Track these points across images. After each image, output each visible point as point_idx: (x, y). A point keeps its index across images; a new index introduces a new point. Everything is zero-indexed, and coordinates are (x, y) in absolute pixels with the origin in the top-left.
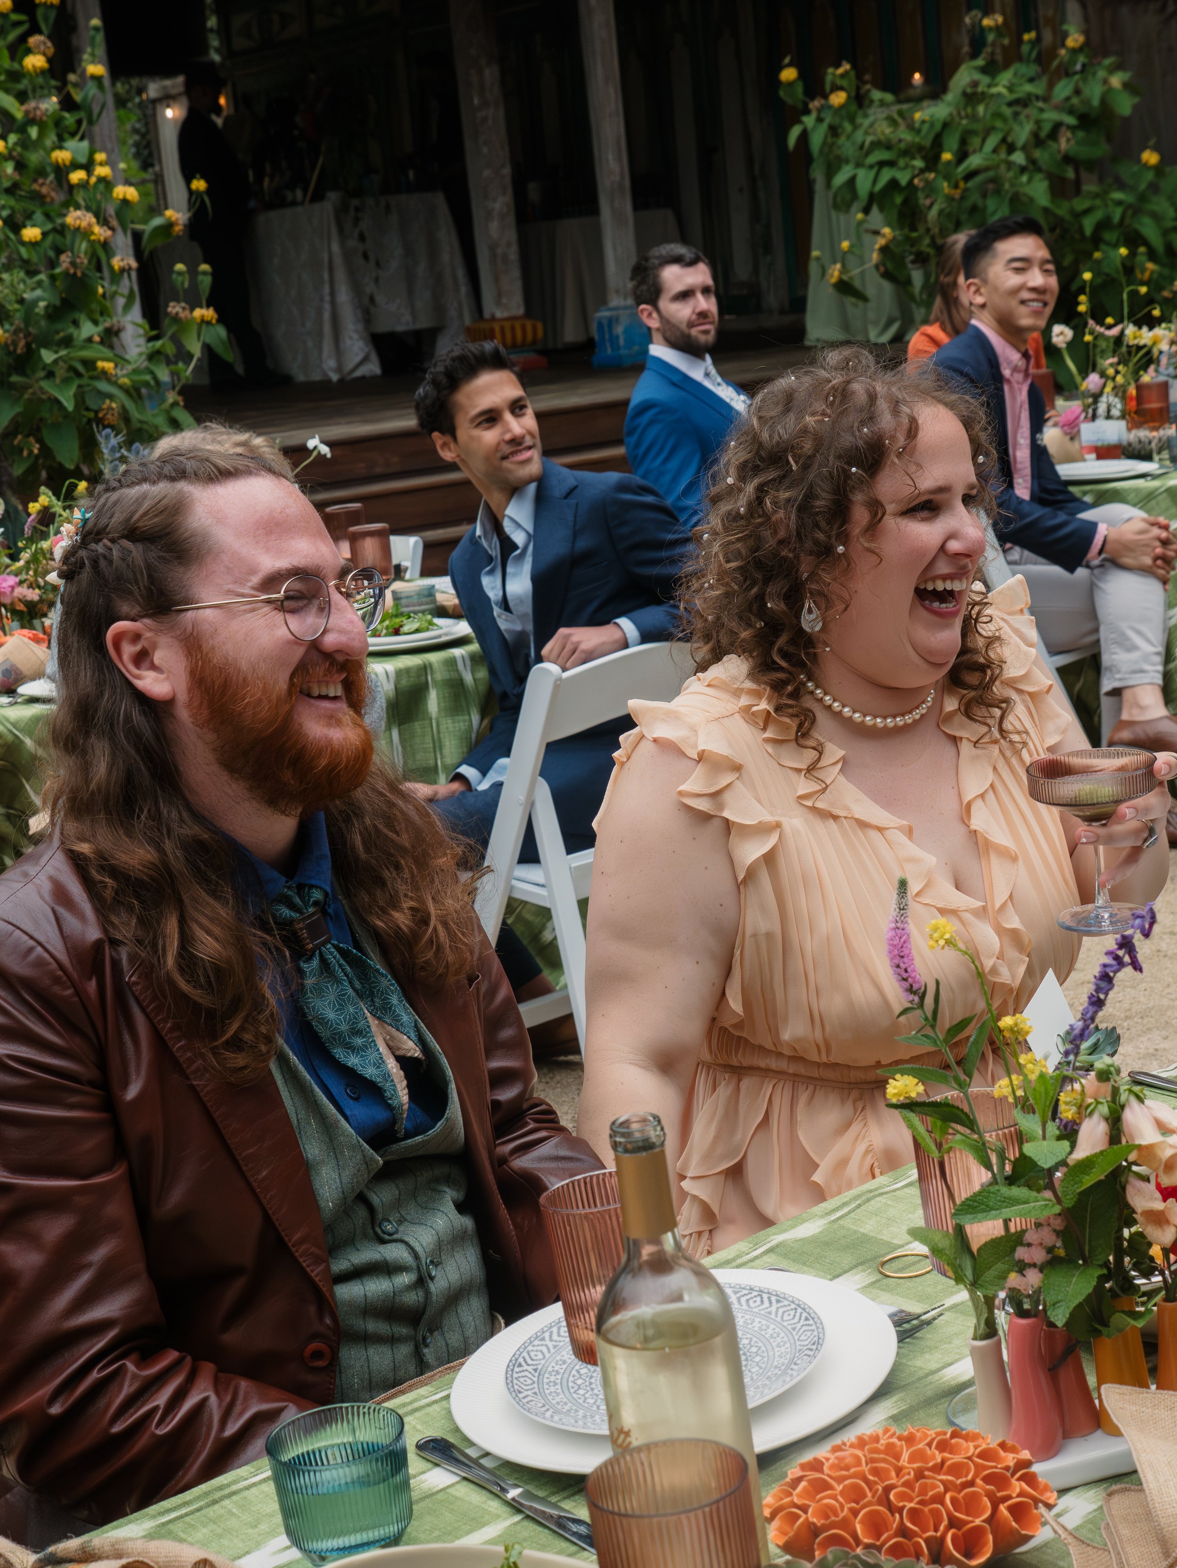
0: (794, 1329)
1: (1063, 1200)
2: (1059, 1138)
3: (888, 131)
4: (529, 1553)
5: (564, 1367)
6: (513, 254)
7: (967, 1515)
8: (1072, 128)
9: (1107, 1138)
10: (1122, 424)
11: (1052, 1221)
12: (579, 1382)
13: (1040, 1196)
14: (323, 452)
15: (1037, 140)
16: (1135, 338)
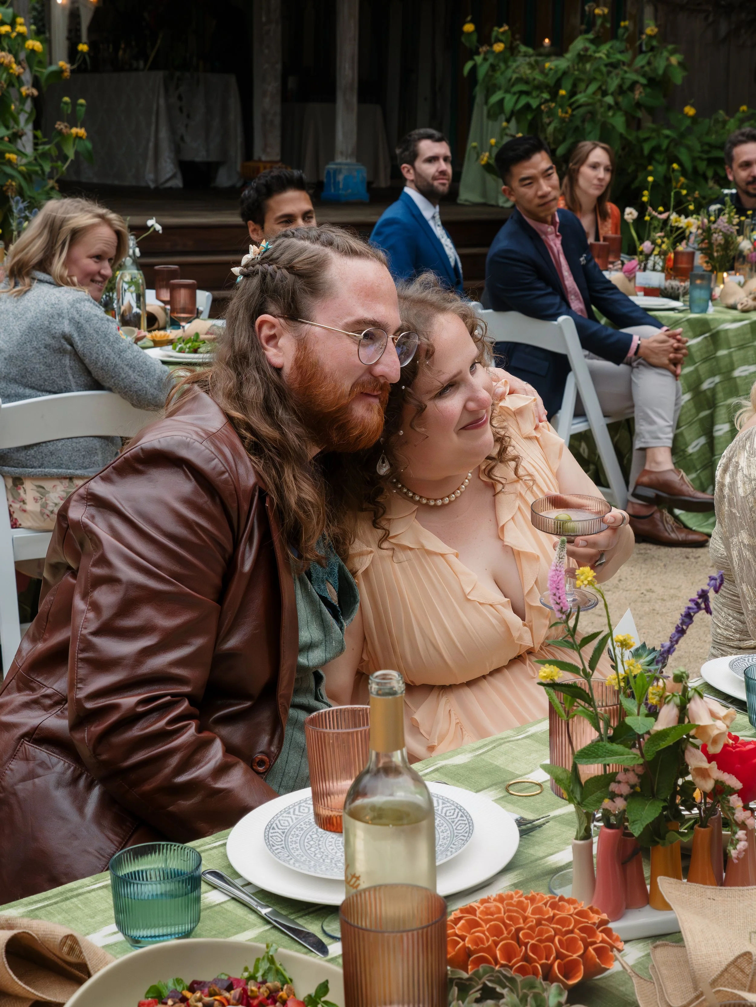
0: (453, 822)
1: (646, 755)
2: (647, 716)
3: (529, 72)
4: (281, 950)
5: (302, 832)
6: (277, 121)
7: (567, 951)
8: (644, 86)
9: (677, 719)
10: (662, 275)
11: (635, 768)
12: (312, 843)
13: (630, 751)
14: (157, 229)
15: (621, 91)
16: (676, 222)
